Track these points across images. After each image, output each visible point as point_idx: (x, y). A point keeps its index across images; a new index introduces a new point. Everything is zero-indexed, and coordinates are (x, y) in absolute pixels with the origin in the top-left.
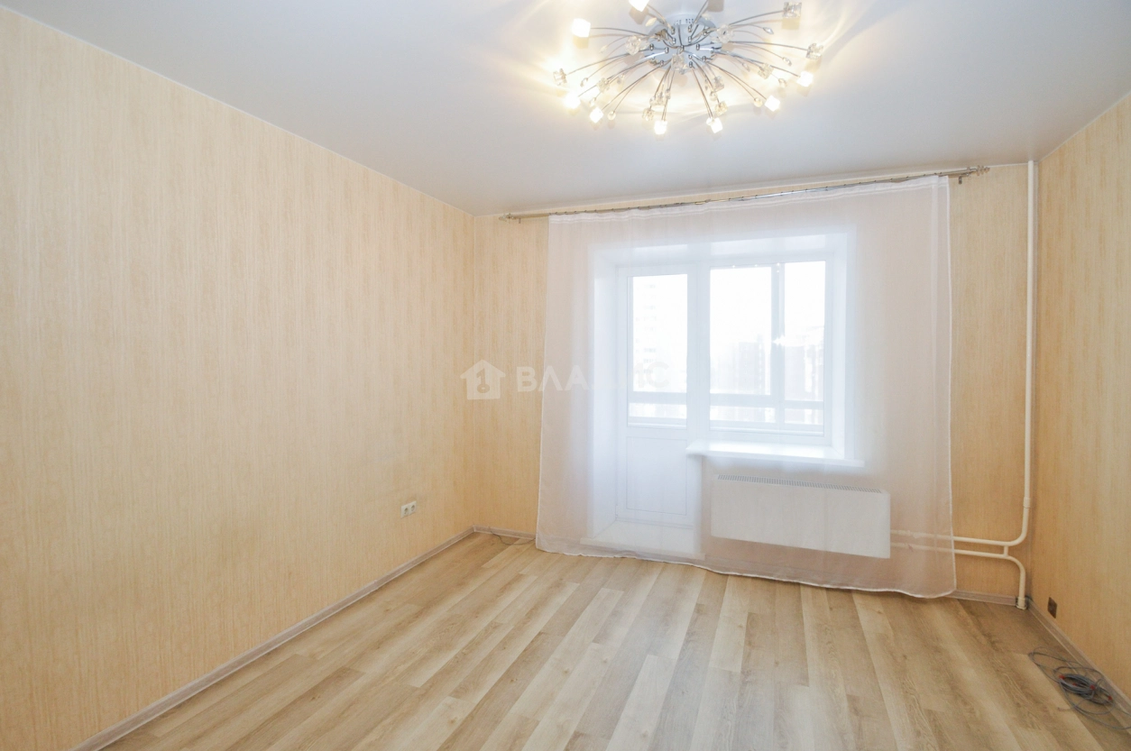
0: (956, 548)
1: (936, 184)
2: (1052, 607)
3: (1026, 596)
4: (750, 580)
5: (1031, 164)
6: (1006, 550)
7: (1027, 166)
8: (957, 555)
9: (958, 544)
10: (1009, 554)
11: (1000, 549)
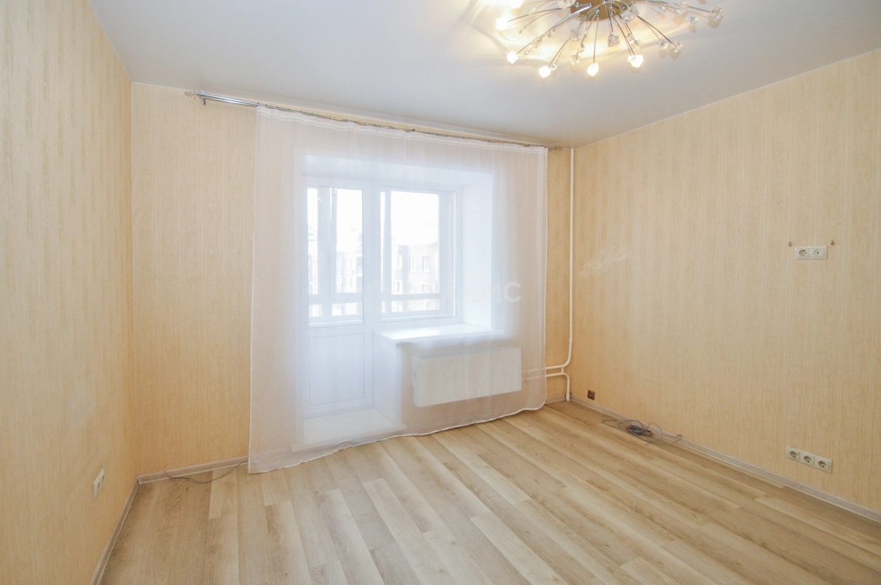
0: (547, 374)
1: (542, 152)
2: (591, 395)
3: (570, 393)
4: (446, 433)
5: (572, 150)
6: (563, 369)
7: (570, 152)
8: (547, 378)
9: (549, 371)
10: (564, 372)
11: (559, 370)
